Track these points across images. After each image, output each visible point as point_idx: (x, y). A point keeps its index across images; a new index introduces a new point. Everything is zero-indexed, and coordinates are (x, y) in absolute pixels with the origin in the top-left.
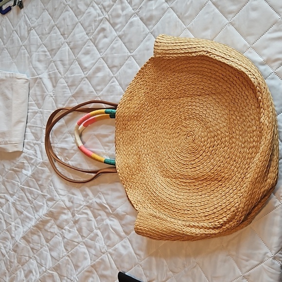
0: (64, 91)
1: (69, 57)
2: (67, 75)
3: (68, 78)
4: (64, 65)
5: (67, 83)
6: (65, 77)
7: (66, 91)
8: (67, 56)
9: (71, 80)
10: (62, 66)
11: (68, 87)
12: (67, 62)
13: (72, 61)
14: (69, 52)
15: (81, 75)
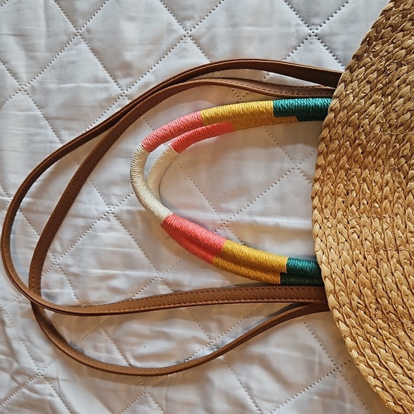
0: (31, 135)
1: (48, 26)
2: (41, 83)
3: (47, 92)
4: (29, 49)
5: (40, 107)
6: (33, 88)
7: (38, 134)
8: (43, 23)
9: (58, 99)
10: (22, 53)
11: (44, 122)
12: (41, 42)
13: (64, 38)
14: (47, 8)
15: (107, 89)
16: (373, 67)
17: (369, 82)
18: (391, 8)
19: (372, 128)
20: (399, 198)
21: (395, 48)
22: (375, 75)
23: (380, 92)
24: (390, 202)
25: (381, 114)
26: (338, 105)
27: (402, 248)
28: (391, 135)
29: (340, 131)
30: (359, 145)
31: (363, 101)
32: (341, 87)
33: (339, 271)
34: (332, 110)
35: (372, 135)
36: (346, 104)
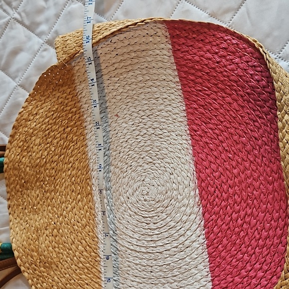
16: (20, 140)
17: (19, 147)
18: (23, 111)
19: (25, 170)
20: (44, 202)
21: (28, 129)
22: (22, 143)
23: (26, 151)
24: (41, 205)
25: (28, 162)
26: (8, 161)
27: (48, 228)
28: (34, 171)
29: (12, 173)
30: (22, 178)
31: (18, 157)
32: (7, 151)
33: (21, 246)
34: (6, 164)
35: (26, 173)
36: (11, 159)
